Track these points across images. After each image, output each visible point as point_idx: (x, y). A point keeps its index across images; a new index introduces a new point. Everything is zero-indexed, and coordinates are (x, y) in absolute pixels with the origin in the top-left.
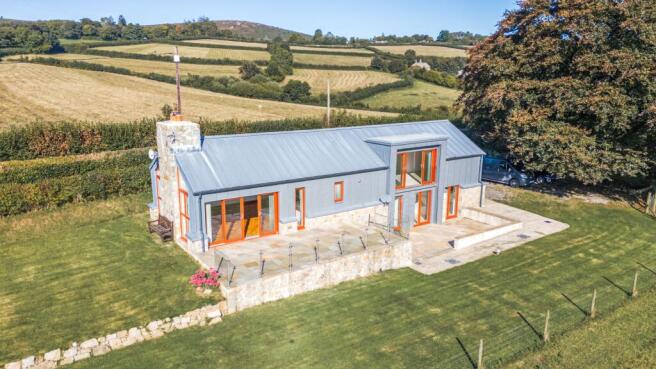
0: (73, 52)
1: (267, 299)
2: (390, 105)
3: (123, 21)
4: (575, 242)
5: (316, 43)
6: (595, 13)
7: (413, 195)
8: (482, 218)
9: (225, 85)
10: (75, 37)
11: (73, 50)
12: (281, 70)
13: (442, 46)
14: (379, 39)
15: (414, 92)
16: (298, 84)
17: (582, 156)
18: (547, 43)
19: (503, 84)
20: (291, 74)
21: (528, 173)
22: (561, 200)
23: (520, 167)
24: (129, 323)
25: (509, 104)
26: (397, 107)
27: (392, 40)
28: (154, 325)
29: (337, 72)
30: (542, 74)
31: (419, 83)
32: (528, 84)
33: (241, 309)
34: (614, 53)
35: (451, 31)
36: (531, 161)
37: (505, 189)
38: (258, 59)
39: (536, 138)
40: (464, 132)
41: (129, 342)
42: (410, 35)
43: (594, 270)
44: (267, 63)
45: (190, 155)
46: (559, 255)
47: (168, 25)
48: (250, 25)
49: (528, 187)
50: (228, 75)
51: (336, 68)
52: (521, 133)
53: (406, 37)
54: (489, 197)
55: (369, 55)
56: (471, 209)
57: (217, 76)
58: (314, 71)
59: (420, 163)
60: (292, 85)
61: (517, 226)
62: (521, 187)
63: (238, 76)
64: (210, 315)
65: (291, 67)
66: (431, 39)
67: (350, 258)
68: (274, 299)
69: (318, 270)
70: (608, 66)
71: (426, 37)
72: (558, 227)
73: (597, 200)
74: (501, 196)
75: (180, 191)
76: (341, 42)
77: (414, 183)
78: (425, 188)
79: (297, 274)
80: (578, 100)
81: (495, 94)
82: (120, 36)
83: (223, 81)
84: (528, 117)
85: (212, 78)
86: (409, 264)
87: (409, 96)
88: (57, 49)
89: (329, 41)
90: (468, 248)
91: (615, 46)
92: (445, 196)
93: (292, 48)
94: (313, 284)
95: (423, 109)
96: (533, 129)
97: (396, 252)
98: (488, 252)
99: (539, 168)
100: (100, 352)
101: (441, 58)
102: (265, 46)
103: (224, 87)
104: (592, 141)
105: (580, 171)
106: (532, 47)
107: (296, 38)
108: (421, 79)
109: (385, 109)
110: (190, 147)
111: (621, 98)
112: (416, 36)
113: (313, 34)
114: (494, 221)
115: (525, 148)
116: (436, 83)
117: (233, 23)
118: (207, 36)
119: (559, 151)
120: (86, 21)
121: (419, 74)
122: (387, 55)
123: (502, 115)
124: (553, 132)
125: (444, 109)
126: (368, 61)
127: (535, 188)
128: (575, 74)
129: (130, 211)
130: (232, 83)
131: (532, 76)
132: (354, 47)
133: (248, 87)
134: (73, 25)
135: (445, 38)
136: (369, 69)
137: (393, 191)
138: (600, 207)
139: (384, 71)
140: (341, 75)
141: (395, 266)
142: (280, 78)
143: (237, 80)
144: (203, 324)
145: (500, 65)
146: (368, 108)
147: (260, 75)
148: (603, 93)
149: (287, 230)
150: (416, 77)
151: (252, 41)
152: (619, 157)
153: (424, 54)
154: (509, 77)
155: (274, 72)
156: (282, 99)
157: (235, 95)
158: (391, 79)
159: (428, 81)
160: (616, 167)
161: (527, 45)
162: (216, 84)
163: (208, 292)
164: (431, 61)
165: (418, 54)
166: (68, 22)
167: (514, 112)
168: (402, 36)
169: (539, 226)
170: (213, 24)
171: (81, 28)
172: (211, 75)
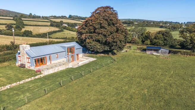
1: (49, 73)
2: (58, 37)
4: (97, 61)
5: (30, 17)
6: (98, 23)
7: (70, 56)
8: (83, 59)
12: (21, 27)
13: (70, 19)
14: (51, 17)
15: (64, 33)
16: (28, 31)
17: (98, 47)
18: (91, 27)
19: (85, 35)
20: (24, 28)
21: (91, 51)
22: (96, 55)
23: (89, 50)
24: (28, 78)
25: (86, 38)
26: (60, 37)
27: (55, 17)
28: (32, 78)
29: (40, 27)
30: (91, 33)
31: (65, 30)
32: (89, 35)
33: (45, 75)
34: (101, 29)
35: (72, 15)
36: (91, 49)
37: (87, 54)
38: (11, 23)
39: (91, 44)
40: (79, 44)
41: (29, 80)
42: (60, 16)
43: (100, 64)
44: (14, 24)
45: (28, 51)
46: (95, 63)
48: (4, 10)
49: (91, 54)
50: (2, 29)
51: (39, 26)
52: (88, 44)
53: (59, 16)
54: (84, 56)
55: (49, 22)
56: (81, 58)
58: (32, 27)
59: (71, 50)
60: (26, 31)
61: (89, 60)
62: (90, 54)
63: (5, 29)
64: (41, 76)
65: (24, 26)
66: (67, 17)
67: (62, 66)
68: (50, 73)
69: (57, 68)
70: (100, 32)
71: (65, 17)
72: (95, 59)
73: (102, 55)
74: (86, 55)
75: (27, 58)
76: (39, 17)
77: (70, 54)
78: (72, 55)
79: (54, 69)
80: (97, 38)
81: (83, 36)
84: (89, 41)
86: (71, 67)
87: (63, 34)
89: (35, 17)
90: (81, 64)
91: (101, 28)
92: (76, 56)
93: (22, 19)
94: (56, 71)
95: (67, 38)
96: (90, 43)
97: (69, 65)
98: (84, 64)
99: (92, 50)
100: (25, 82)
101: (70, 23)
102: (12, 18)
103: (1, 33)
104: (100, 44)
105: (98, 50)
106: (89, 28)
107: (23, 16)
108: (65, 29)
109: (57, 38)
110: (28, 49)
111: (103, 37)
112: (62, 16)
113: (29, 14)
114: (85, 59)
115: (89, 46)
116: (70, 30)
119: (95, 47)
121: (65, 28)
122: (55, 22)
123: (85, 40)
124: (94, 43)
125: (73, 38)
126: (49, 24)
127: (93, 54)
128: (96, 33)
129: (11, 64)
130: (3, 31)
131: (89, 33)
132: (44, 19)
133: (10, 32)
135: (70, 17)
136: (50, 26)
137: (67, 55)
138: (102, 56)
139: (54, 27)
140: (41, 28)
141: (69, 67)
142: (21, 29)
144: (40, 77)
145: (83, 31)
146: (51, 38)
148: (100, 36)
149: (48, 63)
150: (64, 28)
151: (6, 16)
152: (104, 47)
153: (66, 22)
154: (85, 33)
155: (18, 27)
156: (23, 36)
157: (5, 35)
158: (57, 29)
159: (67, 30)
160: (104, 49)
161: (88, 27)
163: (39, 73)
164: (67, 24)
165: (64, 22)
167: (87, 40)
168: (58, 16)
169: (92, 59)
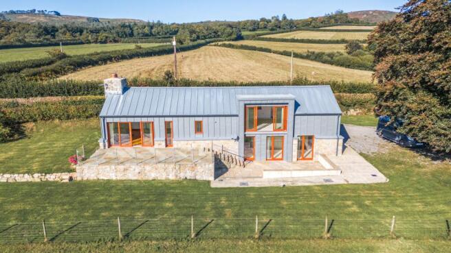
0: (248, 39)
3: (285, 18)
9: (332, 58)
10: (254, 30)
11: (248, 38)
28: (36, 175)
44: (367, 41)
47: (312, 18)
50: (335, 51)
57: (327, 51)
64: (64, 178)
82: (280, 27)
83: (331, 55)
85: (324, 53)
88: (240, 38)
103: (331, 60)
117: (367, 13)
118: (339, 23)
120: (263, 20)
133: (348, 59)
134: (254, 22)
143: (342, 54)
144: (59, 181)
147: (360, 50)
162: (325, 57)
166: (252, 21)
170: (346, 15)
171: (258, 24)
172: (323, 51)
